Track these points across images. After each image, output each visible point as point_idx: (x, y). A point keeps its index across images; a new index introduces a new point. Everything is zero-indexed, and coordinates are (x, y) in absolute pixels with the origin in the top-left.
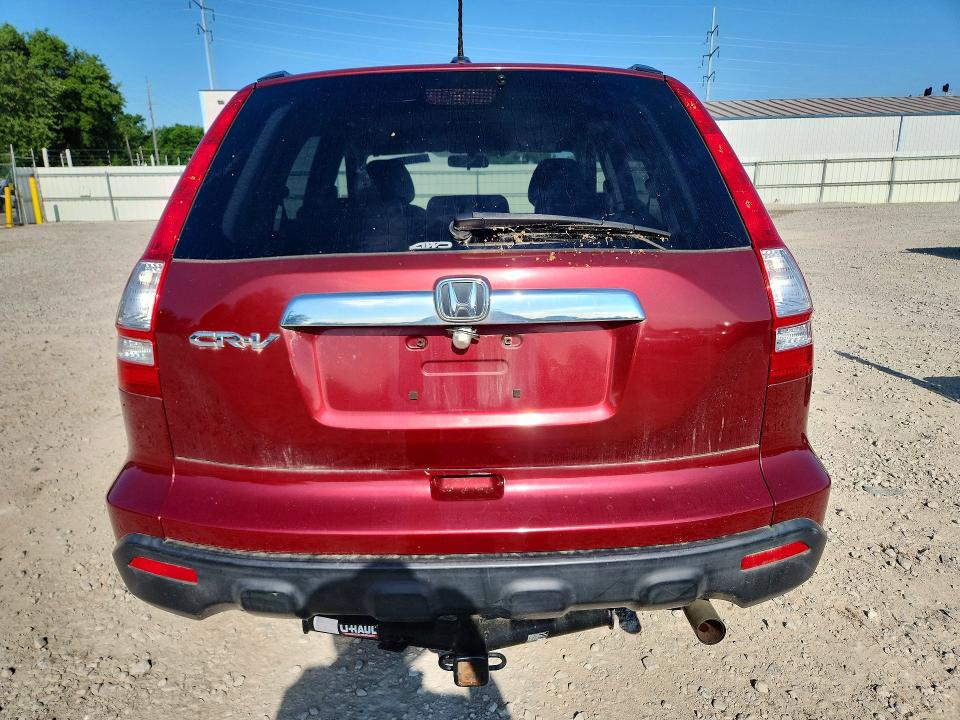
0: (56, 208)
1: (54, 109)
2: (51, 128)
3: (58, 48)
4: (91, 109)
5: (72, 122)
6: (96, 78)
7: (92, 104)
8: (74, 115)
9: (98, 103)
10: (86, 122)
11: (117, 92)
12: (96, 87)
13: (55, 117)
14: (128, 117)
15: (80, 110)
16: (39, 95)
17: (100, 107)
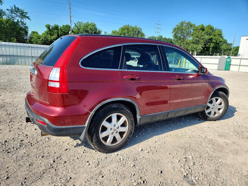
0: (188, 64)
1: (205, 42)
2: (202, 47)
3: (212, 28)
4: (214, 42)
5: (209, 46)
6: (218, 35)
7: (215, 41)
8: (210, 44)
9: (216, 41)
10: (212, 45)
11: (222, 38)
12: (217, 37)
13: (204, 44)
14: (228, 44)
15: (211, 42)
16: (202, 40)
17: (217, 42)
